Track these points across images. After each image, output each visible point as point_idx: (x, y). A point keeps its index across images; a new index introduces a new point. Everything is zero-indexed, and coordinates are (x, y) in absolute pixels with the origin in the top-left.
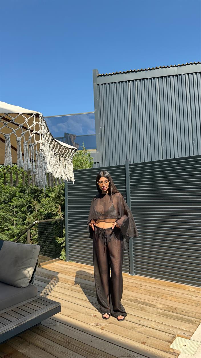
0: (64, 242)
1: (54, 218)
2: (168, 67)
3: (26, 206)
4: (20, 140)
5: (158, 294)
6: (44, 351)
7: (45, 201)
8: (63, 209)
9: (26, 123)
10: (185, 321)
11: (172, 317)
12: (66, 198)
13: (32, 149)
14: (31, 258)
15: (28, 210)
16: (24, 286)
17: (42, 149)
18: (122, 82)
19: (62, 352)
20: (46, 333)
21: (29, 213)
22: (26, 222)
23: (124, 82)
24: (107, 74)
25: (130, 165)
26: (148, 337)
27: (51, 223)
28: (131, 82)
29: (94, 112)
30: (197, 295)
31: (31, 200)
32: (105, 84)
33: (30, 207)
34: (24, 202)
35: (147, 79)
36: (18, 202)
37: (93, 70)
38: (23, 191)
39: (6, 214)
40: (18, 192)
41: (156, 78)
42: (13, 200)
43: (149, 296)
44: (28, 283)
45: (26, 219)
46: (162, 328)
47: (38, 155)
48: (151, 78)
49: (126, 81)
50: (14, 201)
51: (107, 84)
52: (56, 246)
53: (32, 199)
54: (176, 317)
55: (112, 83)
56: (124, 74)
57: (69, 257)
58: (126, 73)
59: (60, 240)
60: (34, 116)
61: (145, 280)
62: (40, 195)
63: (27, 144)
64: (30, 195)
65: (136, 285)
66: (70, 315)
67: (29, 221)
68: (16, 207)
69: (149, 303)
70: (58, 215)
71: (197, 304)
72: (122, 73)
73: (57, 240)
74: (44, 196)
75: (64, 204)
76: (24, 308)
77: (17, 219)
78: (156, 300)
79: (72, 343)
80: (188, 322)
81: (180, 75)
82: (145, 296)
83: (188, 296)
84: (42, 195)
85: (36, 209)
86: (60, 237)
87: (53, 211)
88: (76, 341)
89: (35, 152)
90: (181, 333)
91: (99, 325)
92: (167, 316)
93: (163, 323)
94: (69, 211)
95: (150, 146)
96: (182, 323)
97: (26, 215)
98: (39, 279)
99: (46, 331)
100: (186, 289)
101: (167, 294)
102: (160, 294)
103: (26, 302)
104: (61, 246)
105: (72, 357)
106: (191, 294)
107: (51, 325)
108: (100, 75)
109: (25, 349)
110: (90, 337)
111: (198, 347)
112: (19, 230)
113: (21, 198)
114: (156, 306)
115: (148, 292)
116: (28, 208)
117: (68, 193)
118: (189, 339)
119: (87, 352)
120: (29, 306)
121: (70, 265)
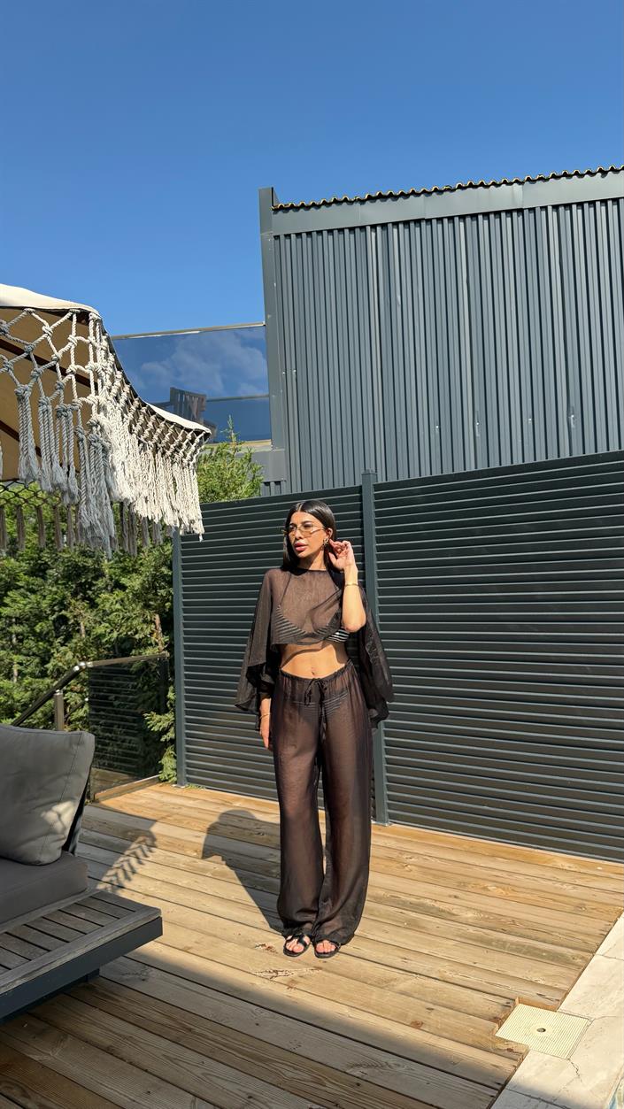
0: (172, 729)
1: (140, 654)
2: (494, 184)
3: (50, 618)
4: (28, 394)
5: (461, 878)
6: (112, 1054)
7: (109, 600)
8: (168, 625)
9: (45, 339)
10: (542, 957)
11: (502, 946)
12: (178, 589)
13: (68, 423)
14: (68, 774)
15: (57, 629)
16: (45, 858)
17: (98, 423)
18: (352, 229)
19: (167, 1057)
20: (117, 1000)
21: (59, 640)
22: (49, 666)
23: (357, 230)
24: (303, 204)
25: (377, 487)
26: (431, 1006)
27: (131, 669)
28: (379, 229)
29: (264, 323)
30: (578, 882)
31: (64, 598)
32: (299, 235)
33: (63, 619)
34: (45, 604)
35: (429, 221)
36: (25, 605)
37: (260, 191)
38: (39, 570)
40: (25, 574)
41: (457, 219)
43: (432, 888)
44: (60, 851)
45: (50, 658)
46: (472, 979)
47: (85, 441)
48: (440, 220)
49: (363, 228)
50: (14, 601)
51: (304, 235)
52: (145, 740)
53: (69, 594)
54: (514, 947)
55: (320, 232)
56: (358, 204)
57: (188, 772)
58: (362, 202)
59: (157, 722)
60: (71, 318)
61: (420, 838)
62: (94, 582)
63: (50, 407)
64: (64, 584)
65: (395, 855)
66: (189, 948)
67: (60, 664)
68: (19, 621)
69: (433, 907)
70: (151, 644)
71: (580, 907)
72: (351, 203)
73: (148, 720)
74: (107, 586)
75: (171, 609)
76: (47, 926)
77: (21, 658)
78: (456, 897)
79: (197, 1030)
80: (552, 960)
81: (532, 210)
82: (421, 885)
83: (550, 883)
84: (100, 583)
85: (82, 627)
86: (159, 713)
87: (136, 632)
88: (209, 1025)
89: (75, 433)
90: (531, 992)
91: (280, 974)
92: (485, 943)
93: (475, 965)
94: (186, 633)
95: (437, 432)
96: (531, 963)
97: (51, 645)
98: (94, 840)
99: (116, 997)
100: (545, 862)
101: (489, 878)
102: (467, 880)
103: (53, 908)
104: (163, 739)
105: (198, 1072)
106: (562, 877)
107: (130, 976)
108: (281, 208)
109: (50, 1053)
110: (252, 1012)
111: (582, 1034)
112: (29, 693)
113: (33, 592)
114: (454, 915)
115: (431, 874)
116: (57, 625)
117: (184, 575)
118: (554, 1009)
119: (244, 1055)
120: (63, 919)
121: (190, 798)
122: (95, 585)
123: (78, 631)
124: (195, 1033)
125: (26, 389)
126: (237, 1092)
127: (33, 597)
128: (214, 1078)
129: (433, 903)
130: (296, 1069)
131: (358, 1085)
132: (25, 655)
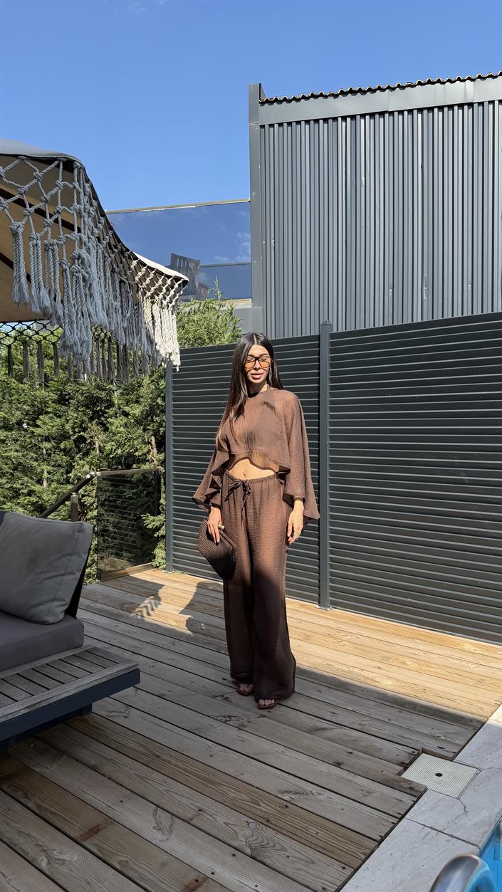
0: (164, 527)
1: (139, 468)
2: (449, 81)
3: (72, 438)
4: (21, 230)
5: (385, 654)
6: (96, 771)
7: (117, 423)
8: (161, 445)
9: (37, 183)
10: (446, 719)
12: (169, 418)
13: (54, 256)
15: (77, 447)
17: (80, 256)
18: (326, 120)
19: (138, 776)
20: (104, 731)
21: (78, 456)
22: (71, 475)
23: (330, 121)
24: (285, 98)
25: (333, 336)
26: (351, 750)
27: (132, 479)
28: (348, 119)
29: (249, 199)
30: (481, 662)
31: (83, 422)
32: (281, 125)
33: (82, 439)
34: (68, 427)
35: (392, 113)
36: (53, 427)
37: (250, 86)
38: (63, 400)
39: (23, 456)
40: (53, 402)
41: (415, 112)
42: (39, 422)
43: (361, 660)
44: (62, 615)
45: (71, 469)
46: (386, 732)
47: (68, 271)
48: (401, 112)
49: (335, 119)
50: (44, 423)
51: (285, 125)
52: (142, 535)
53: (87, 419)
54: (423, 709)
55: (298, 123)
56: (332, 98)
57: (175, 561)
58: (336, 96)
59: (151, 521)
60: (58, 166)
61: (355, 621)
62: (107, 411)
63: (39, 242)
64: (83, 411)
65: (333, 633)
66: (164, 695)
67: (79, 474)
68: (47, 439)
69: (360, 675)
70: (148, 461)
71: (480, 681)
72: (326, 97)
73: (144, 520)
74: (116, 414)
75: (164, 433)
76: (48, 670)
77: (50, 468)
78: (379, 668)
79: (164, 757)
80: (453, 721)
81: (481, 104)
82: (351, 657)
83: (458, 662)
84: (111, 412)
85: (97, 446)
86: (153, 514)
87: (137, 450)
88: (173, 753)
89: (60, 264)
90: (434, 745)
91: (233, 718)
92: (399, 705)
93: (390, 722)
94: (175, 452)
95: (391, 295)
96: (436, 723)
97: (73, 459)
98: (98, 609)
99: (103, 728)
100: (455, 645)
101: (407, 655)
102: (390, 655)
103: (55, 658)
104: (156, 535)
105: (161, 788)
106: (469, 659)
107: (115, 714)
108: (267, 101)
109: (49, 767)
110: (208, 745)
111: (472, 780)
112: (55, 496)
113: (60, 417)
114: (377, 682)
115: (360, 649)
116: (77, 443)
117: (174, 406)
118: (451, 760)
119: (199, 778)
120: (62, 666)
121: (175, 581)
122: (106, 413)
123: (94, 449)
124: (161, 759)
125: (20, 226)
126: (190, 805)
127: (58, 420)
128: (173, 795)
129: (360, 671)
130: (239, 791)
131: (286, 806)
132: (53, 466)
